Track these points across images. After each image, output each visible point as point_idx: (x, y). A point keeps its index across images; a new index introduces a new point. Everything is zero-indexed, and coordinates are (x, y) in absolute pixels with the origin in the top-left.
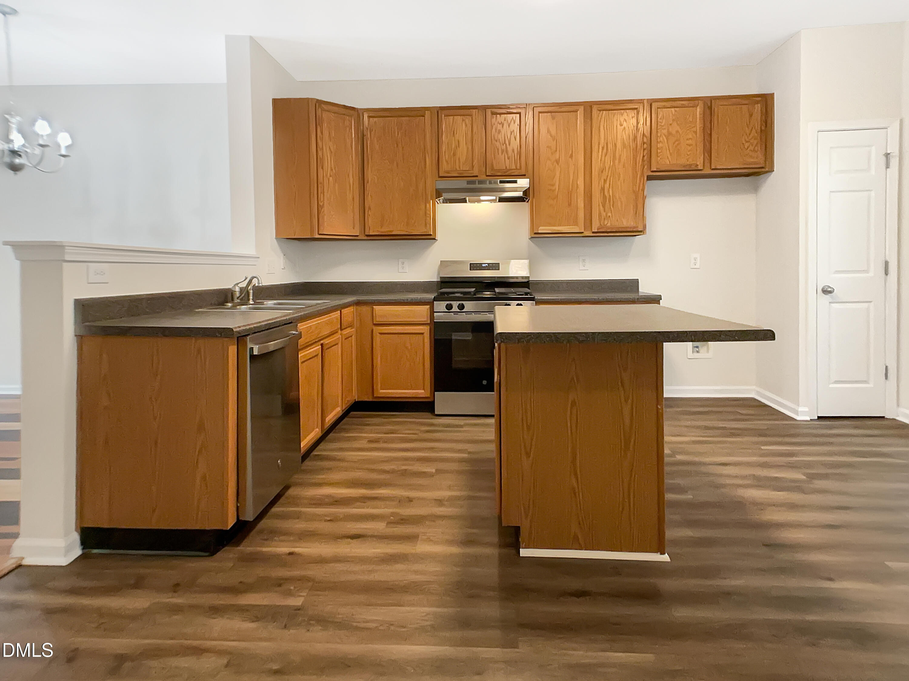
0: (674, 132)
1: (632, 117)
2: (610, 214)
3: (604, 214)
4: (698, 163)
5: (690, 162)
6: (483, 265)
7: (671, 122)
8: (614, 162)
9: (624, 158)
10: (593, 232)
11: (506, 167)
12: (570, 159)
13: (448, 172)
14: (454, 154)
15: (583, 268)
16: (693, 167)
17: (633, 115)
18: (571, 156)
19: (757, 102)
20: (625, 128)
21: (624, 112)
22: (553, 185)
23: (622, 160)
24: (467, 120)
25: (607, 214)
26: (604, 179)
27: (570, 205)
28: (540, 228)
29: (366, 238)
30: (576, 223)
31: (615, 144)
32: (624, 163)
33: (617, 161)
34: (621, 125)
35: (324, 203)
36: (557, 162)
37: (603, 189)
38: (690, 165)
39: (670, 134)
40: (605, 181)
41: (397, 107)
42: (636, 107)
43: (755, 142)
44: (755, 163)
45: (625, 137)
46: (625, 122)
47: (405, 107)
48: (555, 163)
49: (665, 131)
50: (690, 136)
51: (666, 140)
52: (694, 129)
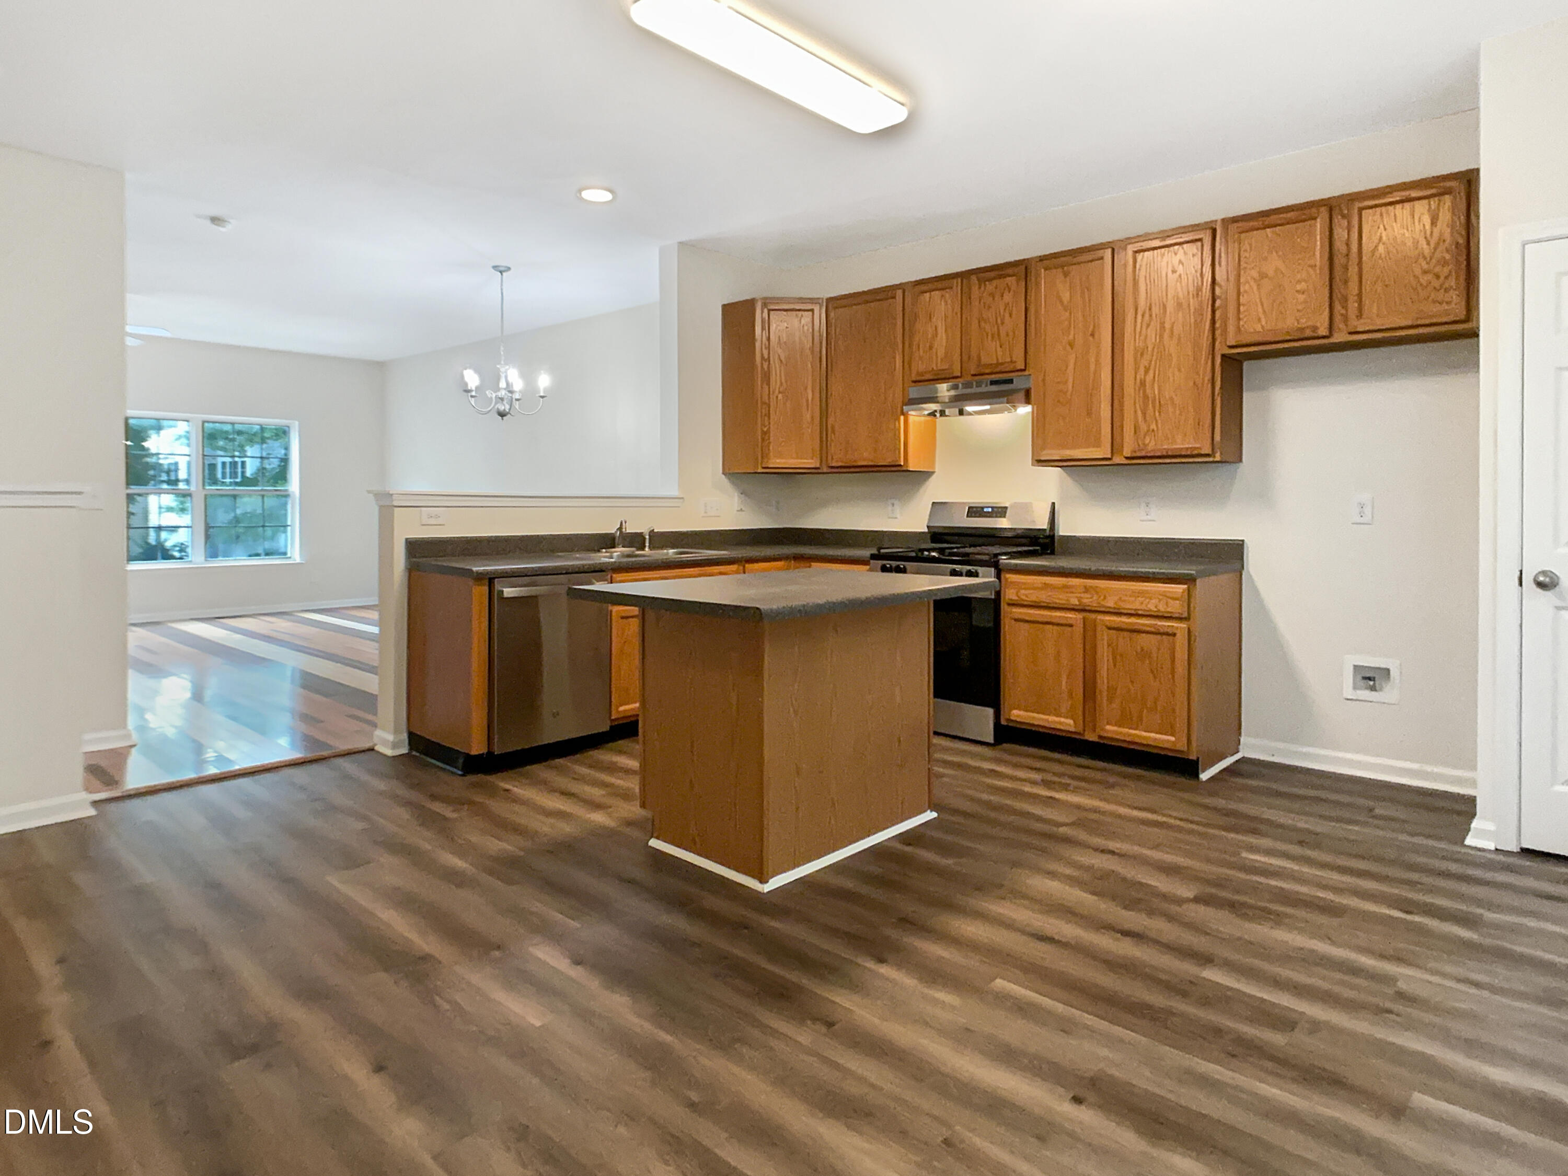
0: (1271, 273)
1: (1194, 255)
2: (1153, 426)
3: (1143, 427)
4: (1318, 325)
5: (1304, 322)
6: (985, 510)
7: (1266, 254)
8: (1161, 336)
9: (1178, 329)
10: (1127, 458)
11: (997, 360)
12: (1091, 338)
13: (922, 374)
14: (931, 348)
15: (1145, 518)
16: (1308, 333)
17: (1195, 251)
18: (1092, 335)
19: (1448, 191)
20: (1180, 276)
21: (1178, 249)
22: (1066, 382)
23: (1176, 332)
24: (947, 295)
25: (1149, 426)
26: (1145, 367)
27: (1089, 414)
28: (1045, 452)
29: (830, 470)
30: (1097, 444)
31: (1165, 306)
32: (1179, 335)
33: (1166, 336)
34: (1174, 272)
35: (769, 427)
36: (1071, 344)
37: (1143, 383)
38: (1302, 330)
39: (1263, 276)
40: (1147, 370)
41: (866, 289)
42: (1200, 236)
43: (1446, 270)
44: (1447, 313)
45: (1179, 290)
46: (1181, 266)
47: (879, 286)
48: (1068, 347)
49: (1254, 274)
50: (1304, 275)
51: (1255, 288)
52: (1312, 262)
